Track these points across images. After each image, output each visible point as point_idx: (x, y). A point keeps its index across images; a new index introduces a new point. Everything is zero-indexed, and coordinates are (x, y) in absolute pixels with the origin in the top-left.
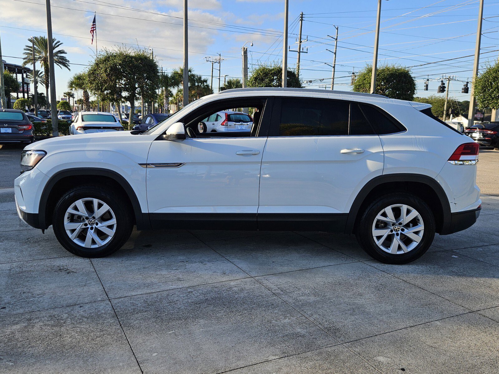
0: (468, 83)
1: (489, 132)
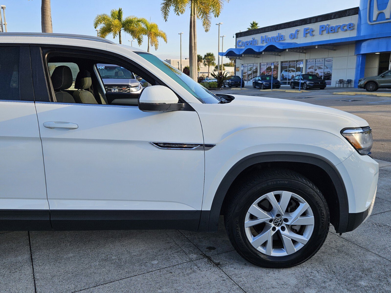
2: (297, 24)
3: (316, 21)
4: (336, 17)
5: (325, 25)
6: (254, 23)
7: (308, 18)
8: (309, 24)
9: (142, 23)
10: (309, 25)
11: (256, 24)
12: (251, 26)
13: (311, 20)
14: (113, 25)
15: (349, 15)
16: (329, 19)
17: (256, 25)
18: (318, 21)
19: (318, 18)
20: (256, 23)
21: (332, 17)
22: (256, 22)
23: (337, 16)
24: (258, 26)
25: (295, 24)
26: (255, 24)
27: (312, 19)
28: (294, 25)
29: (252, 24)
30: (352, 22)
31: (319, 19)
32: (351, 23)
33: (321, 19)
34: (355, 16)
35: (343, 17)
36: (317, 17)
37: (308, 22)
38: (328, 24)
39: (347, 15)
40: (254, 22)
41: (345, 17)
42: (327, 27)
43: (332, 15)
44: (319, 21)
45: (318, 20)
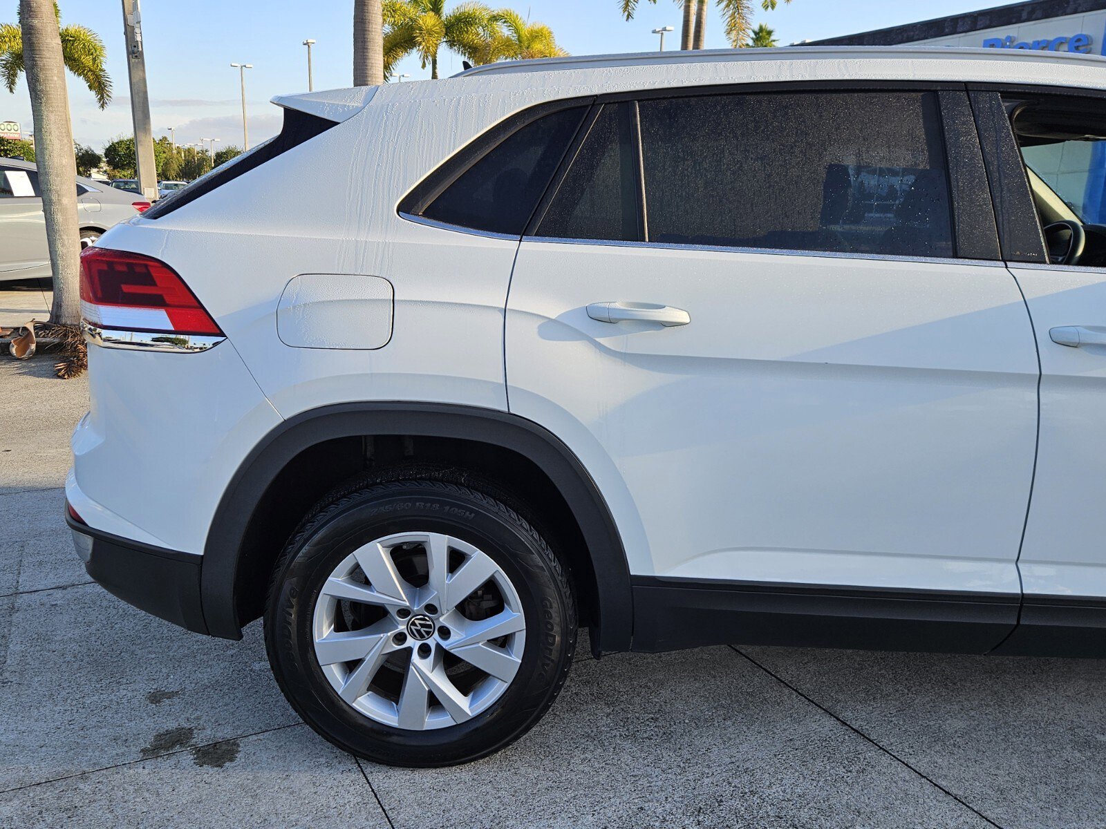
2: (913, 36)
3: (974, 28)
4: (1034, 16)
5: (999, 37)
6: (761, 29)
7: (946, 18)
8: (951, 34)
9: (505, 24)
10: (950, 39)
11: (770, 33)
12: (752, 38)
13: (957, 23)
14: (421, 29)
15: (1075, 12)
16: (1014, 20)
17: (767, 36)
18: (978, 27)
19: (980, 18)
20: (768, 30)
21: (1024, 15)
22: (770, 27)
23: (1039, 13)
24: (773, 38)
25: (905, 36)
26: (764, 34)
27: (959, 20)
28: (903, 36)
29: (756, 33)
30: (1084, 33)
31: (981, 20)
32: (1081, 35)
33: (988, 22)
34: (1092, 15)
35: (1057, 16)
36: (976, 15)
37: (947, 30)
38: (1011, 35)
39: (1069, 10)
40: (764, 27)
41: (1062, 15)
42: (1008, 44)
43: (1023, 10)
44: (982, 26)
45: (979, 23)
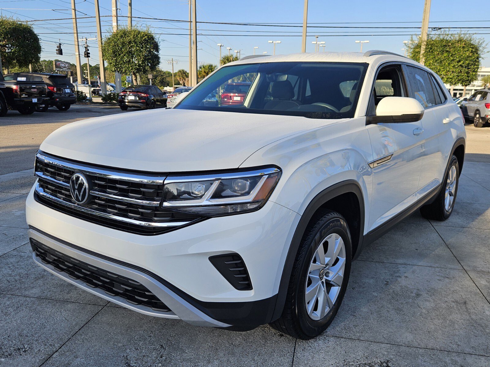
0: (60, 44)
1: (143, 95)
